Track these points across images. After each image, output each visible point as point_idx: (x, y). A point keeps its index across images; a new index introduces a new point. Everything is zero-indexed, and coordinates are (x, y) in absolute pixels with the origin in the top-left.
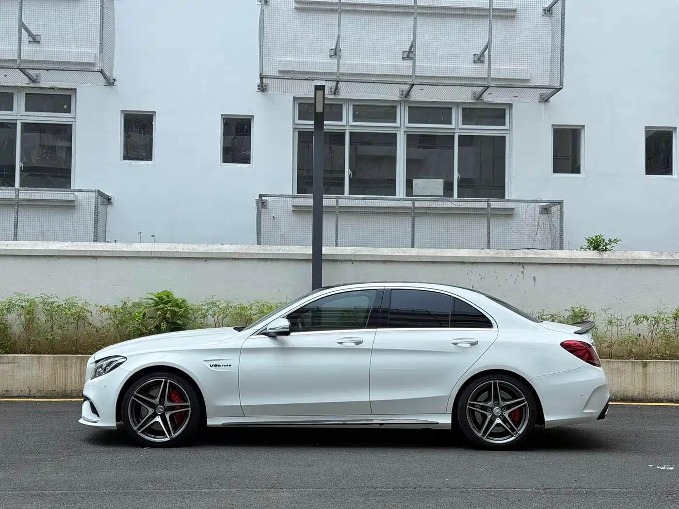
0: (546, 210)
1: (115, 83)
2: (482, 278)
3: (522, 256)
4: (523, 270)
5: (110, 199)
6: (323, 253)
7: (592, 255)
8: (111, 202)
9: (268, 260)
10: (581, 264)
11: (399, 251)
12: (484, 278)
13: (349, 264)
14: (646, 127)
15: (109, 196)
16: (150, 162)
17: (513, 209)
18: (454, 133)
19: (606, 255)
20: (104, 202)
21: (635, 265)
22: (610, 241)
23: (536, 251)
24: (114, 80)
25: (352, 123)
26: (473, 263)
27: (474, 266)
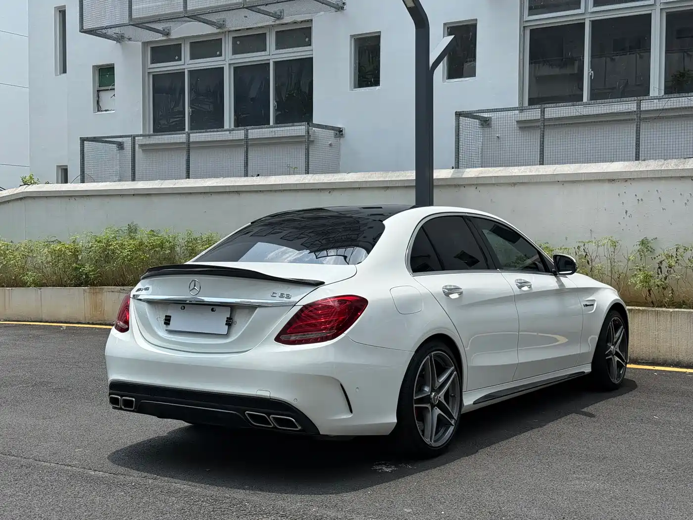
1: (345, 7)
2: (638, 200)
5: (342, 131)
6: (434, 177)
8: (342, 134)
9: (387, 188)
12: (642, 200)
13: (473, 188)
15: (340, 128)
16: (378, 88)
20: (336, 134)
24: (344, 3)
25: (592, 9)
26: (626, 180)
27: (628, 183)
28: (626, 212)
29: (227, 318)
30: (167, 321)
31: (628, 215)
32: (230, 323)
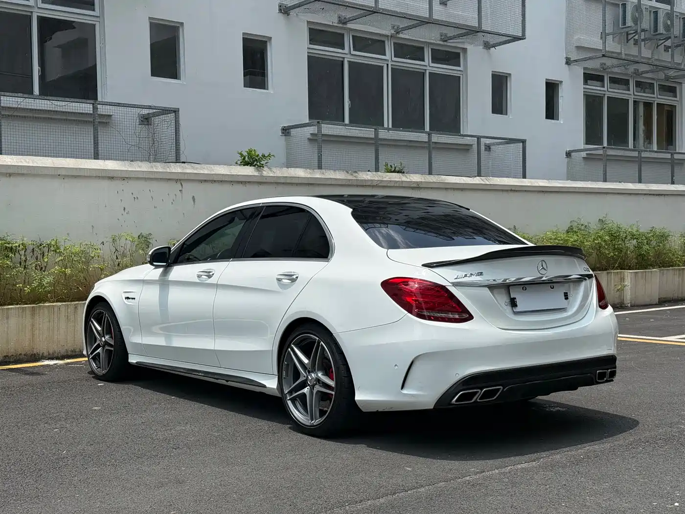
0: (146, 120)
2: (134, 198)
3: (179, 170)
4: (181, 189)
7: (249, 171)
10: (241, 182)
11: (27, 160)
12: (137, 198)
14: (244, 34)
17: (111, 116)
18: (32, 12)
19: (266, 172)
21: (292, 184)
22: (264, 156)
23: (192, 164)
26: (123, 179)
27: (125, 182)
28: (124, 209)
29: (564, 293)
30: (513, 303)
31: (126, 211)
32: (566, 296)
